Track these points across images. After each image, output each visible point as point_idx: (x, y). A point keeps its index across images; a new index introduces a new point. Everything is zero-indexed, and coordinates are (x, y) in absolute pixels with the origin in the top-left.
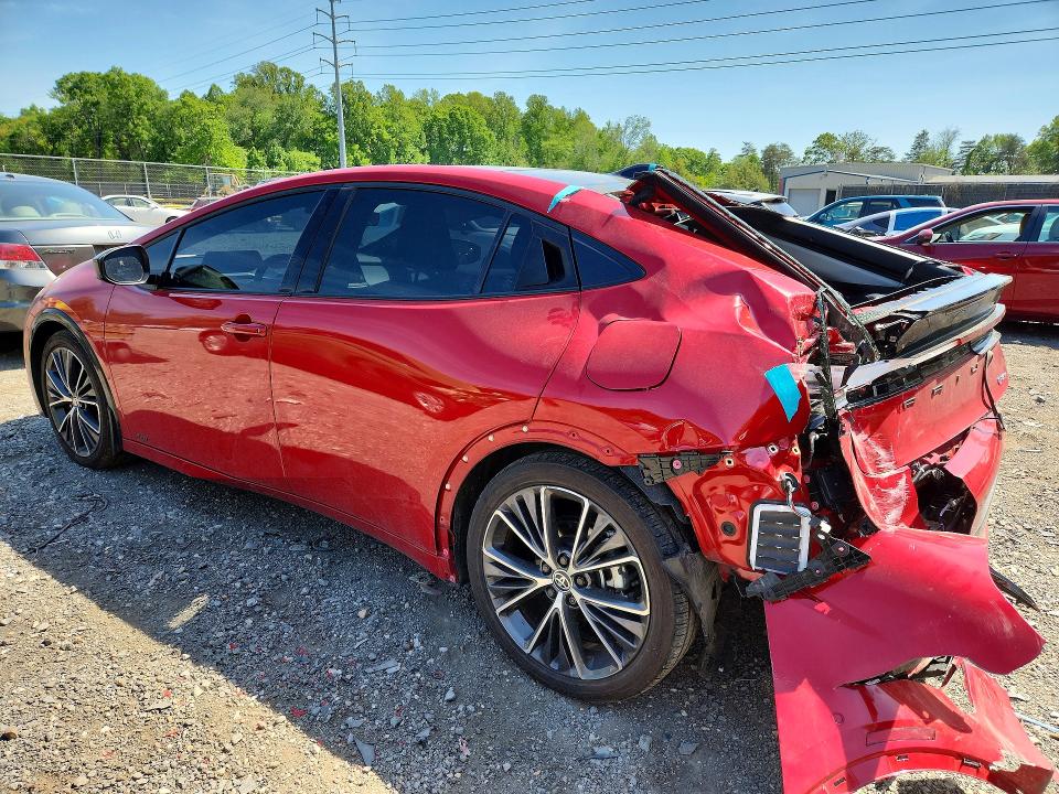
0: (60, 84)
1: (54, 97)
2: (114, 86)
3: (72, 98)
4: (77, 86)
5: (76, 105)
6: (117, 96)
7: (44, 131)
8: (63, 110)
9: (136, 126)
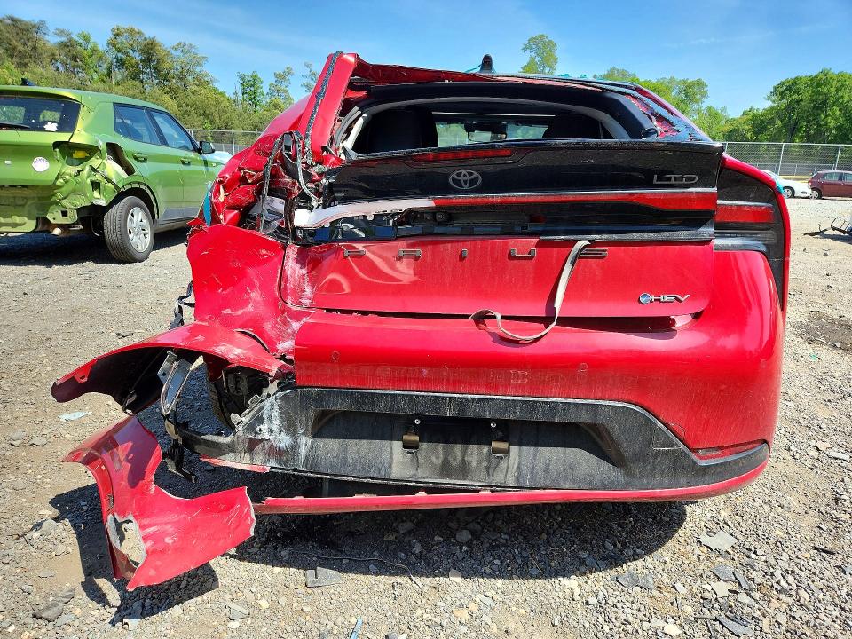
0: (776, 89)
1: (769, 98)
2: (819, 85)
3: (782, 98)
4: (789, 89)
5: (784, 103)
6: (819, 93)
7: (753, 126)
8: (772, 108)
9: (826, 116)
